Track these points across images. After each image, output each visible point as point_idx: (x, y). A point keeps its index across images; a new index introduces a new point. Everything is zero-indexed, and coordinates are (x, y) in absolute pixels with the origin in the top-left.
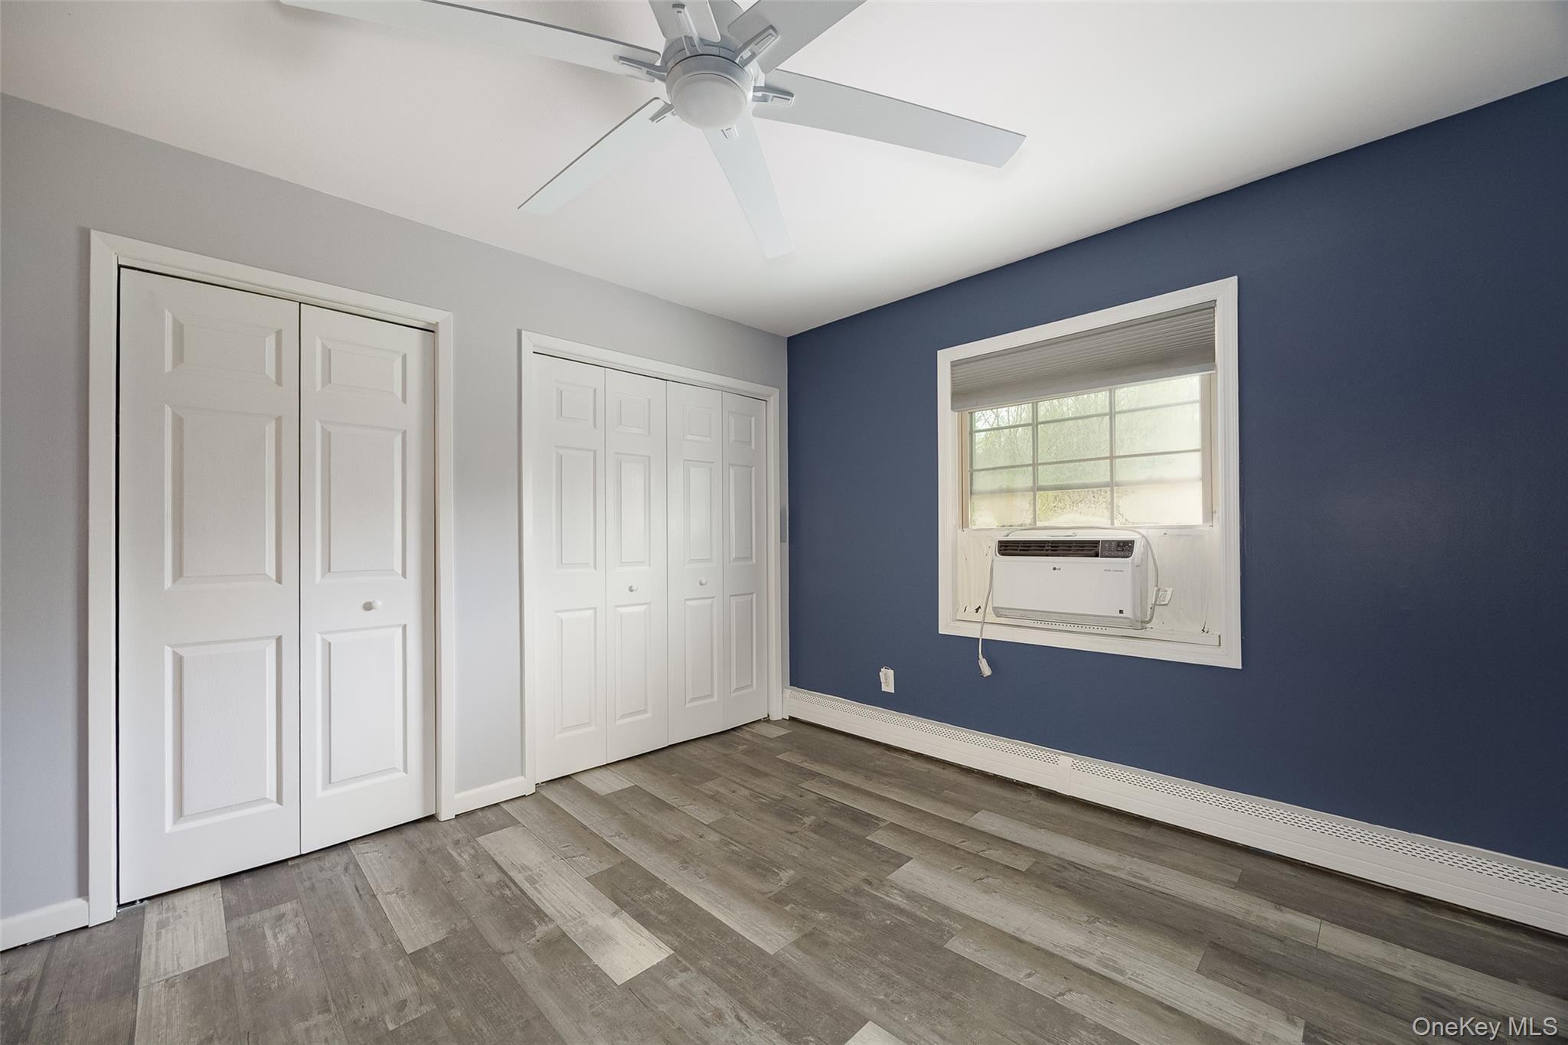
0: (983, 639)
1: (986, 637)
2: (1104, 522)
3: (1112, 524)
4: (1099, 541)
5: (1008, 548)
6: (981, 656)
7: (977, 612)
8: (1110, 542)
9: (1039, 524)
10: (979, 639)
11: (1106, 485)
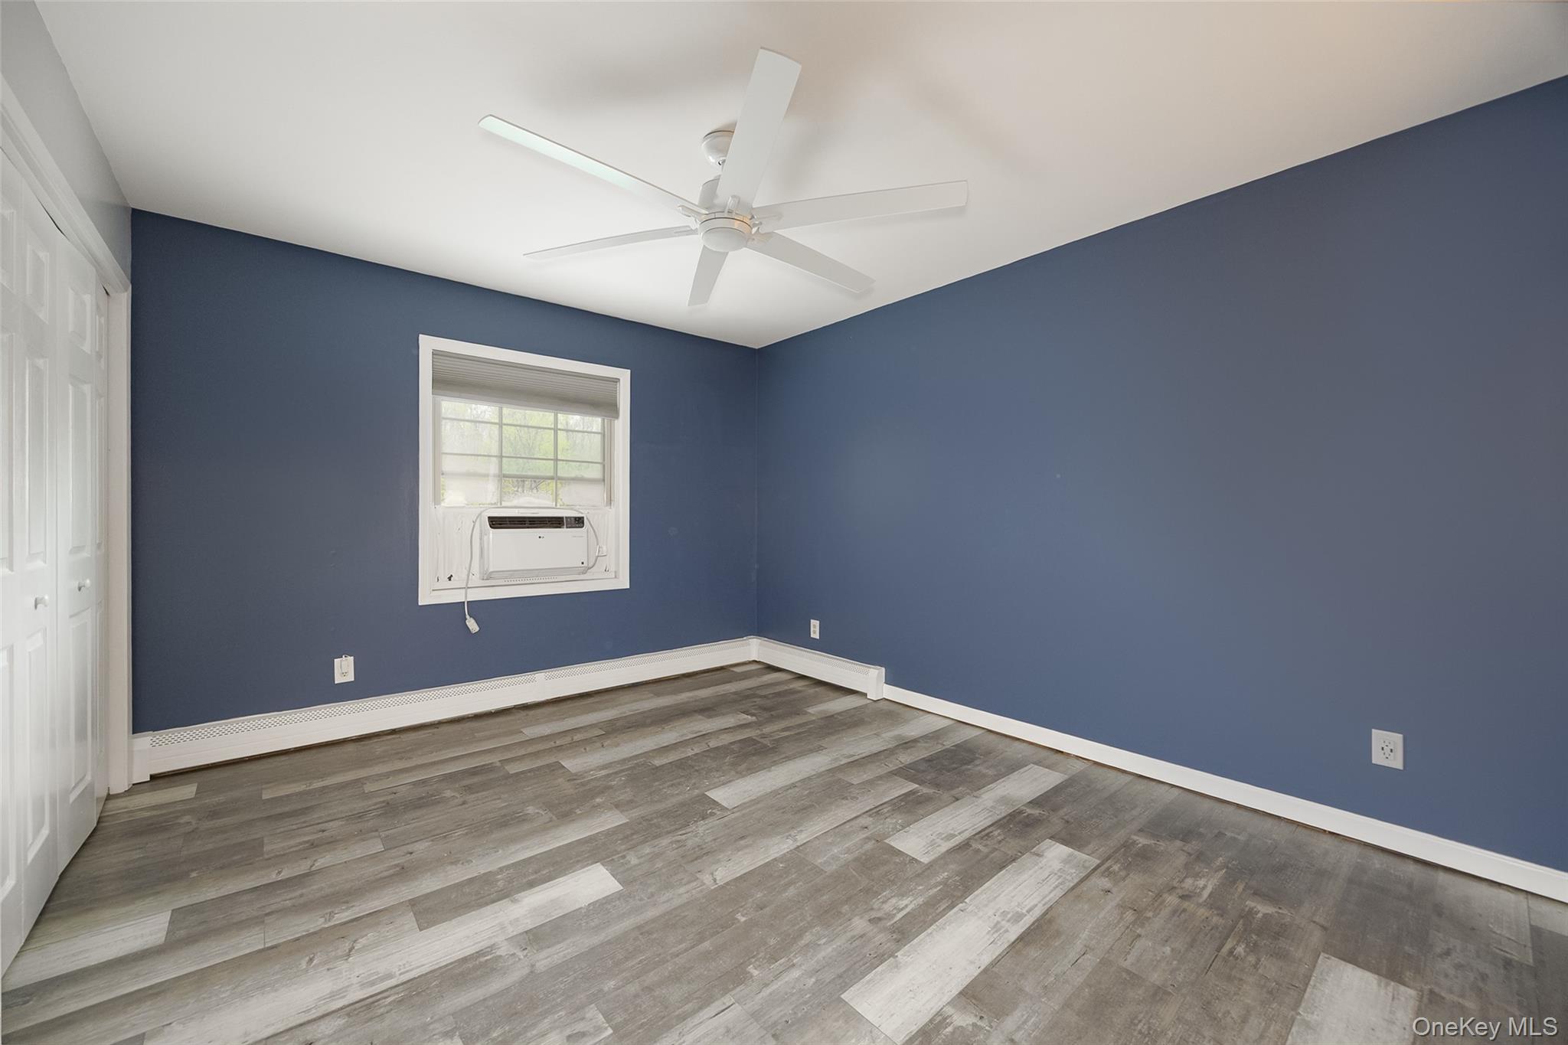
0: (468, 602)
1: (470, 599)
2: (550, 503)
3: (556, 505)
4: (563, 518)
5: (497, 523)
6: (468, 617)
7: (450, 580)
8: (570, 518)
9: (504, 504)
10: (464, 602)
11: (552, 478)
